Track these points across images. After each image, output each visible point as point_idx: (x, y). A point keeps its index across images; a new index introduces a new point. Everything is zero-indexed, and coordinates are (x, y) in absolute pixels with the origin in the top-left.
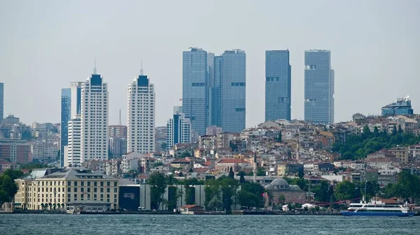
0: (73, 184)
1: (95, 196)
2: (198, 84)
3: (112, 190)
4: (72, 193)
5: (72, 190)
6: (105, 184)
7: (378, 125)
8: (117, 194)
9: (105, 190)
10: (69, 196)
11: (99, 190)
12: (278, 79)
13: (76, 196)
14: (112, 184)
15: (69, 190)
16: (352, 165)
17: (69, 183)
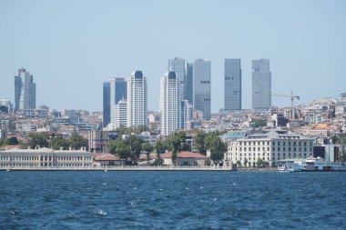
0: (276, 144)
3: (308, 149)
4: (276, 152)
5: (276, 149)
6: (303, 144)
8: (313, 153)
9: (303, 149)
10: (274, 154)
11: (297, 150)
12: (232, 78)
13: (279, 155)
14: (308, 144)
15: (273, 149)
17: (274, 143)
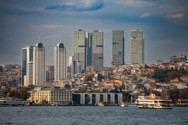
1: (63, 98)
2: (81, 46)
3: (69, 96)
4: (53, 97)
6: (67, 93)
7: (173, 66)
8: (72, 97)
9: (67, 96)
11: (64, 96)
12: (118, 43)
14: (69, 93)
16: (165, 85)
17: (52, 93)
